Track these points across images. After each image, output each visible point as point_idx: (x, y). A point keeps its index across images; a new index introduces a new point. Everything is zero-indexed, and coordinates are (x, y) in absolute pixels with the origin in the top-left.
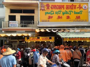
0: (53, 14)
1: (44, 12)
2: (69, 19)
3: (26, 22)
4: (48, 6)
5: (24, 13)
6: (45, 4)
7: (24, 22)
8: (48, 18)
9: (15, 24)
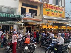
0: (50, 11)
1: (45, 9)
2: (57, 15)
3: (33, 14)
4: (47, 5)
5: (31, 7)
6: (46, 4)
7: (35, 14)
8: (47, 13)
9: (29, 15)
